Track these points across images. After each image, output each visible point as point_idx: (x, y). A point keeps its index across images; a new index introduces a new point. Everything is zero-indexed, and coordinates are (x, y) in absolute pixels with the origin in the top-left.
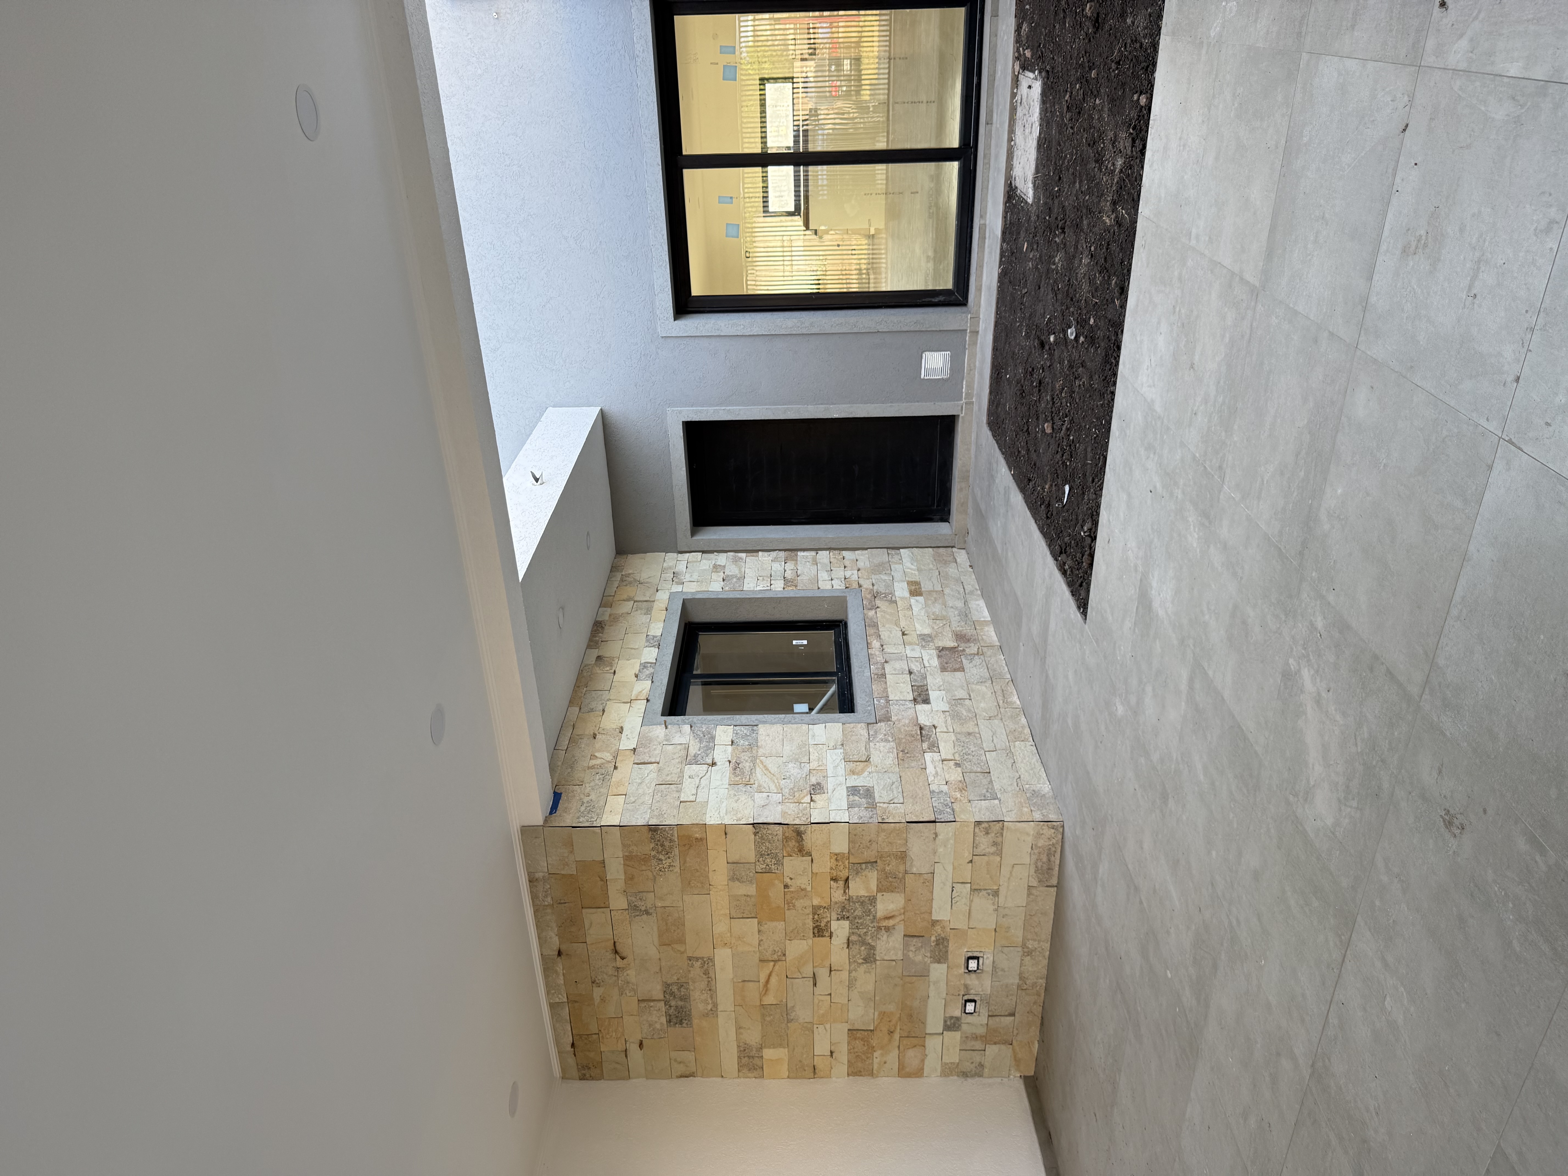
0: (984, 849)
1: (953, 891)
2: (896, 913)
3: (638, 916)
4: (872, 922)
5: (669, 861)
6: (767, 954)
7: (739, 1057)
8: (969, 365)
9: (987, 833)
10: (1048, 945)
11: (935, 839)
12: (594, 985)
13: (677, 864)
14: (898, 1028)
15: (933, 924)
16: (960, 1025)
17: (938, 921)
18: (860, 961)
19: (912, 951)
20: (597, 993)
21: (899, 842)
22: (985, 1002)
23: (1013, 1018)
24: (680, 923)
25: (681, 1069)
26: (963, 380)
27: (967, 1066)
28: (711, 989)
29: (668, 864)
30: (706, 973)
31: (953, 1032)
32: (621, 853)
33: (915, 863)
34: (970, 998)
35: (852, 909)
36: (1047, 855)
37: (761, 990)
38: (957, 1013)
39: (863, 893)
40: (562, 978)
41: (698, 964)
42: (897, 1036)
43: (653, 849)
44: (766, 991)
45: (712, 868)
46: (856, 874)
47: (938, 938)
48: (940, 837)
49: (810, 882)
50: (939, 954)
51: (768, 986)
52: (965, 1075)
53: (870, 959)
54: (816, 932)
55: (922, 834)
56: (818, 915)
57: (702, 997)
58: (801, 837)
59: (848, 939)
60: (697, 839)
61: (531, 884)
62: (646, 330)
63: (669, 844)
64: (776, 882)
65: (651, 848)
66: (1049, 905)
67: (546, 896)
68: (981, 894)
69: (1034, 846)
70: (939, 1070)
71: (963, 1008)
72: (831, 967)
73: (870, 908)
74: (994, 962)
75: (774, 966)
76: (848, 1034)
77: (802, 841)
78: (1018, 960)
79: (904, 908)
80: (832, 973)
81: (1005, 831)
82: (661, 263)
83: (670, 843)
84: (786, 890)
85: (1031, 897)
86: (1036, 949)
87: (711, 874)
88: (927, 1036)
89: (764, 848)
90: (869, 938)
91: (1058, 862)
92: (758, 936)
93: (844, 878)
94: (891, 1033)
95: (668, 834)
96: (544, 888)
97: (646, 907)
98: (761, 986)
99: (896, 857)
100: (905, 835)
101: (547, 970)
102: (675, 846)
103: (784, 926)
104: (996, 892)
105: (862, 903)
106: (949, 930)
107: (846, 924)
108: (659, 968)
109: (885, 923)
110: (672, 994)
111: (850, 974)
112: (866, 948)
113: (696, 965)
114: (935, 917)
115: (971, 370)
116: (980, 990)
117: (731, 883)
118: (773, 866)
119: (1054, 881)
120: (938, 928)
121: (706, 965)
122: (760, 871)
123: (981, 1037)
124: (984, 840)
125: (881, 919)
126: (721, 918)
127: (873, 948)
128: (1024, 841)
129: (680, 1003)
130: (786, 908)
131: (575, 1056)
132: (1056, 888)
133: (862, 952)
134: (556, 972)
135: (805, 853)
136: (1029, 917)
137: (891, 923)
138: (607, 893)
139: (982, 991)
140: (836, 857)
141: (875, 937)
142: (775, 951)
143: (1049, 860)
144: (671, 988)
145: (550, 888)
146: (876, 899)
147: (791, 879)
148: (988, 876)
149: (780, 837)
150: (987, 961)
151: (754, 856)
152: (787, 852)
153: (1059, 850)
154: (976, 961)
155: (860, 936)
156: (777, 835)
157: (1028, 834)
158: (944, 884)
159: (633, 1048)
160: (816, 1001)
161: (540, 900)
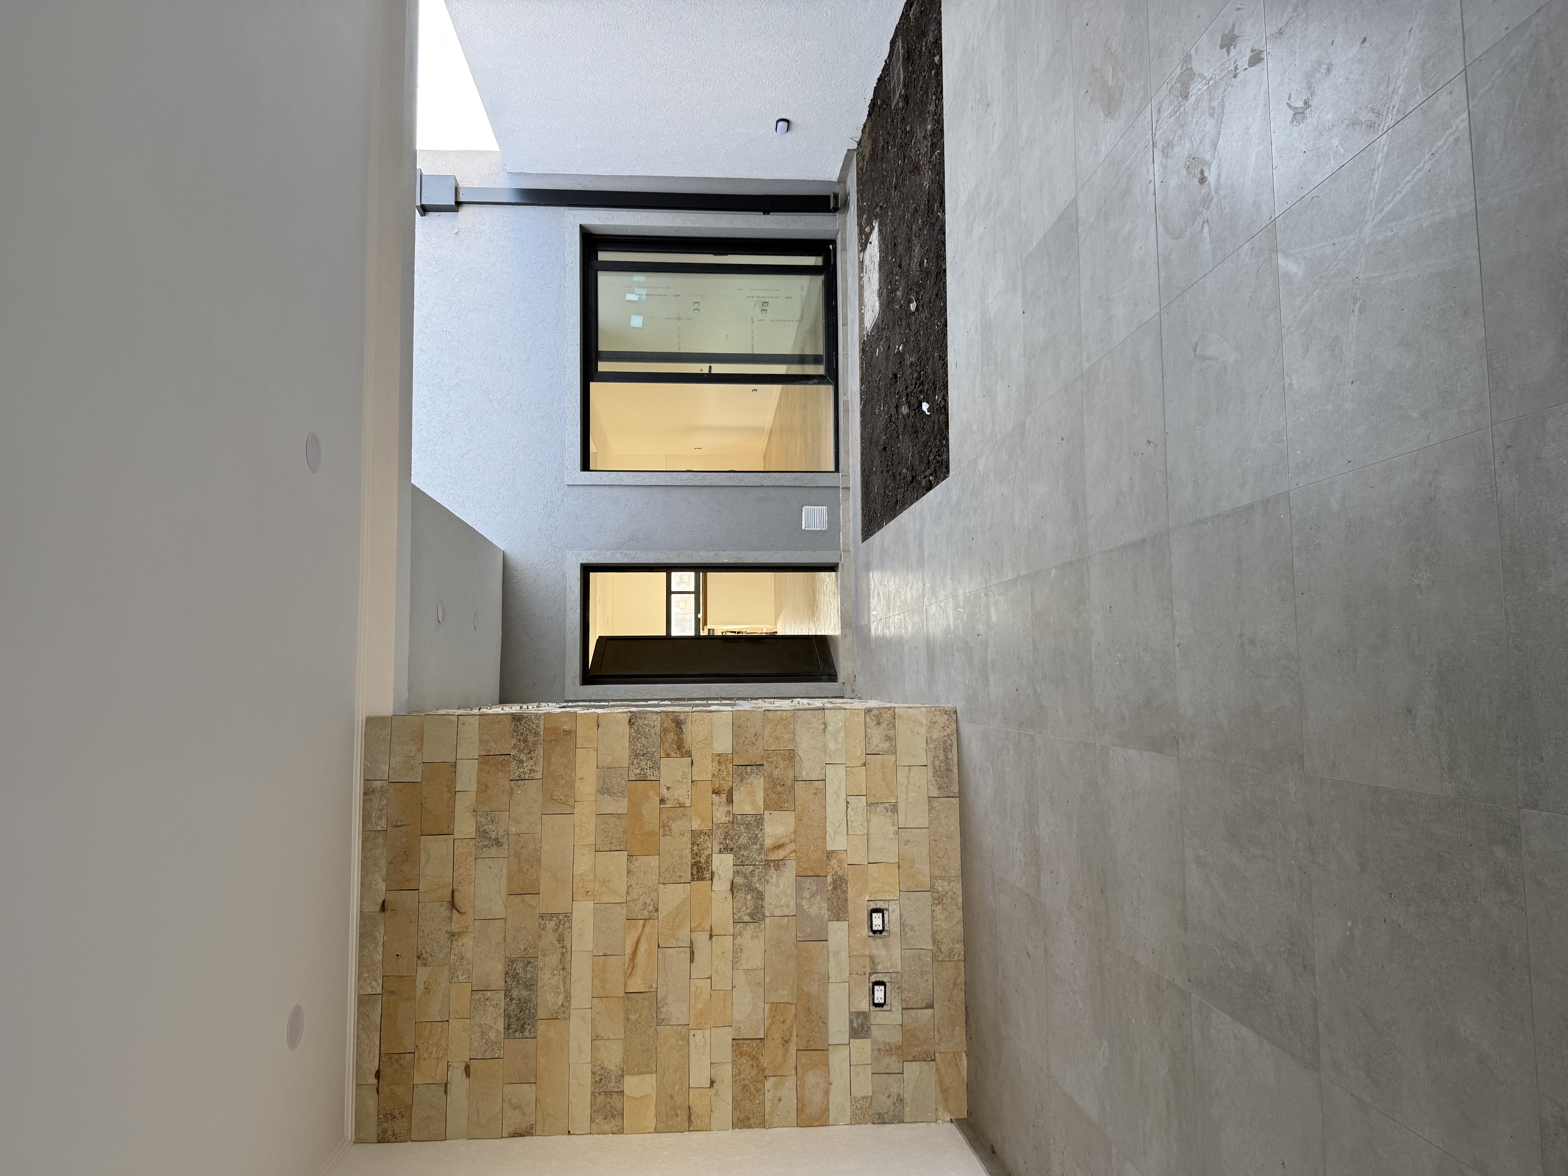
0: (877, 746)
1: (847, 807)
2: (786, 840)
3: (486, 846)
4: (759, 854)
5: (531, 763)
6: (636, 910)
7: (593, 1094)
8: (844, 518)
9: (879, 723)
10: (959, 886)
11: (824, 730)
12: (419, 962)
13: (539, 768)
14: (794, 1034)
15: (828, 857)
16: (869, 1028)
17: (833, 851)
18: (747, 919)
19: (805, 898)
20: (422, 975)
21: (786, 736)
22: (897, 986)
23: (932, 1010)
24: (535, 860)
25: (514, 1119)
26: (840, 532)
27: (885, 1104)
28: (564, 968)
29: (529, 767)
30: (560, 939)
31: (862, 1040)
32: (477, 752)
33: (804, 764)
34: (878, 979)
35: (736, 834)
36: (944, 751)
37: (627, 966)
38: (864, 1005)
39: (748, 809)
40: (380, 950)
41: (551, 925)
42: (793, 1049)
43: (514, 747)
44: (633, 969)
45: (579, 775)
46: (741, 781)
47: (834, 877)
48: (829, 728)
49: (690, 793)
50: (838, 904)
51: (636, 961)
52: (881, 1119)
53: (757, 916)
54: (695, 873)
55: (811, 726)
56: (698, 845)
57: (551, 982)
58: (681, 728)
59: (732, 883)
60: (565, 731)
61: (365, 797)
62: (554, 480)
63: (533, 739)
64: (651, 793)
65: (512, 745)
66: (953, 825)
67: (380, 818)
68: (878, 809)
69: (928, 740)
70: (848, 1113)
71: (871, 996)
72: (711, 930)
73: (757, 832)
74: (901, 915)
75: (644, 926)
76: (733, 1045)
77: (681, 733)
78: (928, 911)
79: (795, 832)
80: (714, 938)
81: (897, 720)
82: (573, 422)
83: (534, 737)
84: (662, 806)
85: (933, 812)
86: (947, 893)
87: (578, 784)
88: (830, 1048)
89: (639, 745)
90: (756, 879)
91: (955, 762)
92: (626, 879)
93: (727, 789)
94: (786, 1042)
95: (533, 723)
96: (379, 804)
97: (497, 834)
98: (627, 960)
99: (783, 757)
100: (792, 727)
101: (365, 935)
102: (539, 741)
103: (658, 862)
104: (894, 806)
105: (748, 825)
106: (847, 866)
107: (729, 858)
108: (502, 935)
109: (773, 856)
110: (515, 977)
111: (735, 941)
112: (752, 897)
113: (548, 926)
114: (829, 848)
115: (846, 522)
116: (889, 965)
117: (600, 797)
118: (648, 771)
119: (955, 788)
120: (834, 862)
121: (561, 927)
122: (634, 779)
123: (898, 1048)
124: (876, 732)
125: (769, 850)
126: (584, 852)
127: (760, 896)
128: (918, 733)
129: (525, 993)
130: (661, 834)
131: (378, 1092)
132: (958, 799)
133: (748, 903)
134: (375, 938)
135: (684, 751)
136: (933, 842)
137: (780, 854)
138: (453, 812)
139: (892, 967)
140: (718, 758)
141: (764, 880)
142: (646, 904)
143: (946, 758)
144: (514, 966)
145: (387, 805)
146: (763, 818)
147: (668, 788)
148: (885, 784)
149: (658, 729)
150: (893, 917)
151: (628, 757)
152: (665, 751)
153: (955, 744)
154: (881, 914)
155: (745, 877)
156: (654, 726)
157: (921, 724)
158: (838, 796)
159: (457, 1075)
160: (693, 989)
161: (372, 823)
